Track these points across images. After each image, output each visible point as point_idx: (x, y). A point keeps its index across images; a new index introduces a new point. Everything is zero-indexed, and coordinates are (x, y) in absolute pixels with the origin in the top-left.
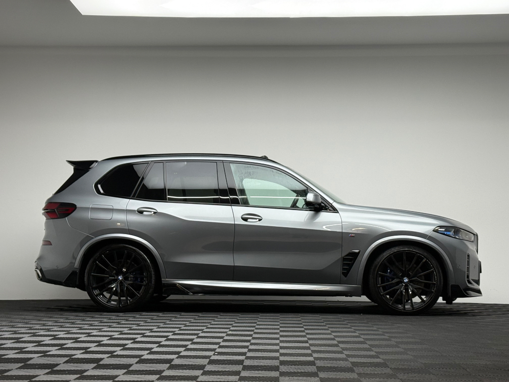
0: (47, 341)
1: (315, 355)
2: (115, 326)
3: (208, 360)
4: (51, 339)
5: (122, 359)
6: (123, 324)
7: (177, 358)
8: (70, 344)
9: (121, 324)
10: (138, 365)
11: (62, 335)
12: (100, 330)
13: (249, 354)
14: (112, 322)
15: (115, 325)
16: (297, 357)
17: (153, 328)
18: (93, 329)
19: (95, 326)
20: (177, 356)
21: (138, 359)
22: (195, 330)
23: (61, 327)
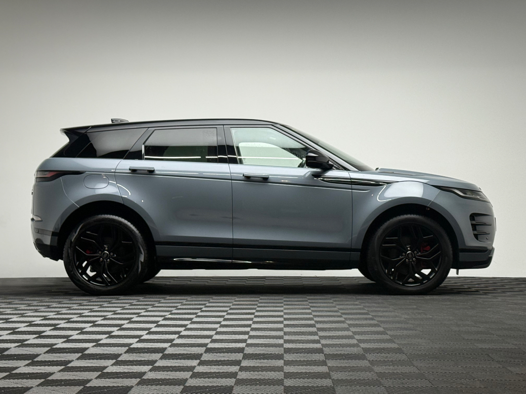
7: (170, 346)
21: (127, 348)
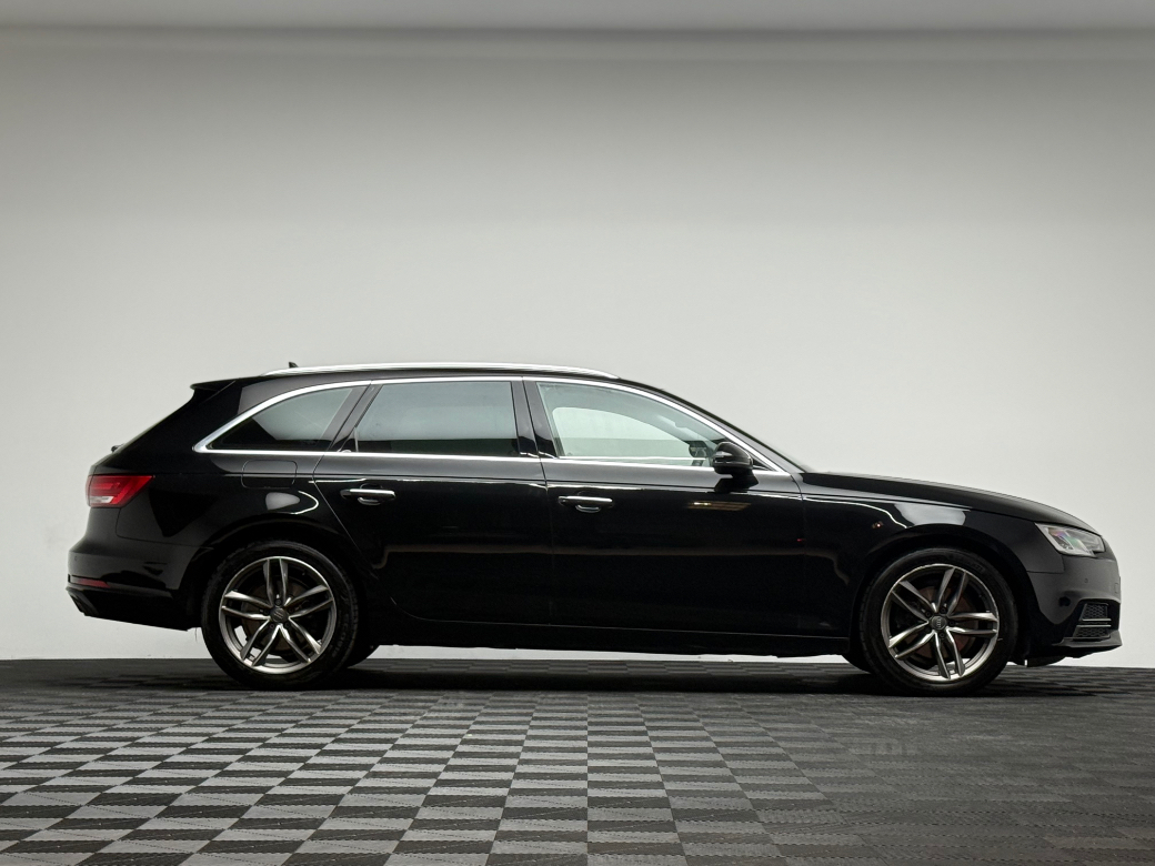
0: (36, 755)
1: (670, 786)
2: (190, 722)
3: (423, 797)
4: (45, 753)
5: (223, 795)
6: (210, 718)
8: (92, 763)
9: (205, 718)
10: (261, 808)
11: (68, 743)
12: (159, 733)
13: (517, 784)
14: (183, 714)
15: (190, 720)
16: (629, 791)
17: (284, 726)
18: (140, 730)
19: (142, 722)
20: (350, 788)
22: (385, 731)
23: (62, 724)
